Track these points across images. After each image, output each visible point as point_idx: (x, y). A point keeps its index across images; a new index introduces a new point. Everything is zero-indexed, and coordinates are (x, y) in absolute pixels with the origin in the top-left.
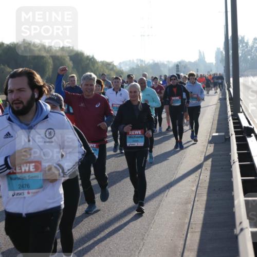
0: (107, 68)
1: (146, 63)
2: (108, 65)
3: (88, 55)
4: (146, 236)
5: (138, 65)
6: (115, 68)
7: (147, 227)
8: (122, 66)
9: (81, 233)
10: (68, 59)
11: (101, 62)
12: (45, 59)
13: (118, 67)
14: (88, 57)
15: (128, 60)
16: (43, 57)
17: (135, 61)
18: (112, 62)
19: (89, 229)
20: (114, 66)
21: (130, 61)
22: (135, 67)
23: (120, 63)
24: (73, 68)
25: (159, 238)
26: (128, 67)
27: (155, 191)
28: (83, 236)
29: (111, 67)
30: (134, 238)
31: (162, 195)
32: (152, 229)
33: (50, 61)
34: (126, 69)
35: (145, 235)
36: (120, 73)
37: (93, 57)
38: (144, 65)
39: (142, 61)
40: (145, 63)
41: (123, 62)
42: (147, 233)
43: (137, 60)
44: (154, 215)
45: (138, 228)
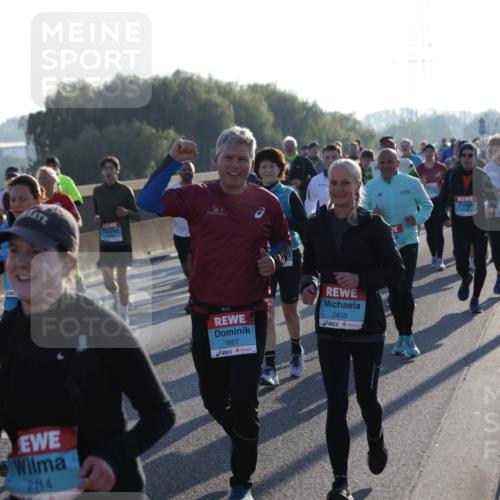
0: (342, 126)
1: (419, 115)
2: (344, 120)
3: (305, 100)
4: (425, 458)
5: (402, 121)
6: (357, 127)
7: (427, 441)
8: (372, 121)
9: (295, 453)
10: (264, 107)
11: (330, 114)
12: (220, 109)
13: (365, 124)
14: (304, 104)
15: (383, 109)
16: (215, 106)
17: (398, 113)
18: (351, 115)
19: (313, 445)
20: (356, 122)
21: (387, 112)
22: (397, 124)
23: (368, 117)
24: (275, 126)
25: (450, 463)
26: (383, 125)
27: (441, 369)
28: (300, 457)
29: (350, 123)
30: (402, 463)
31: (456, 377)
32: (437, 445)
33: (231, 112)
34: (379, 128)
35: (422, 457)
36: (368, 135)
37: (315, 105)
38: (415, 120)
39: (412, 111)
40: (417, 116)
41: (374, 115)
42: (428, 452)
43: (402, 109)
44: (440, 417)
45: (409, 442)
